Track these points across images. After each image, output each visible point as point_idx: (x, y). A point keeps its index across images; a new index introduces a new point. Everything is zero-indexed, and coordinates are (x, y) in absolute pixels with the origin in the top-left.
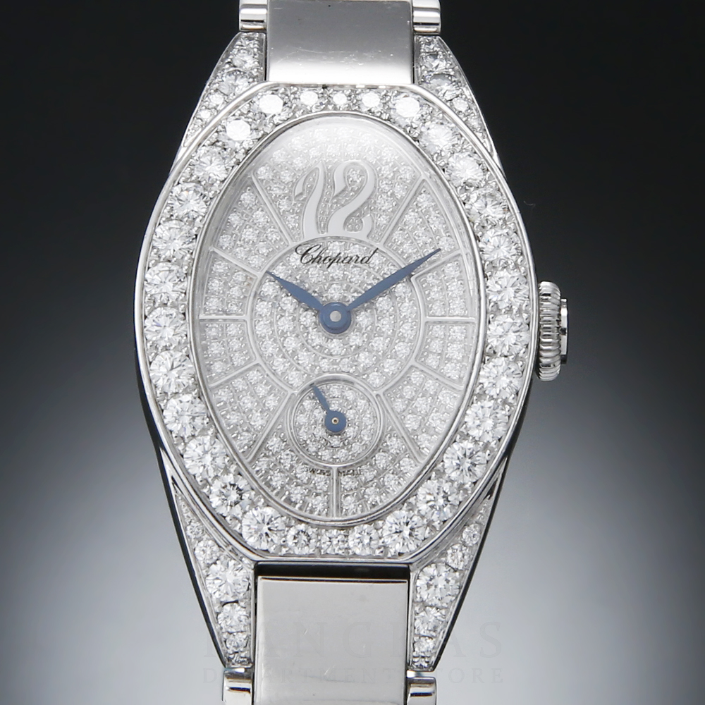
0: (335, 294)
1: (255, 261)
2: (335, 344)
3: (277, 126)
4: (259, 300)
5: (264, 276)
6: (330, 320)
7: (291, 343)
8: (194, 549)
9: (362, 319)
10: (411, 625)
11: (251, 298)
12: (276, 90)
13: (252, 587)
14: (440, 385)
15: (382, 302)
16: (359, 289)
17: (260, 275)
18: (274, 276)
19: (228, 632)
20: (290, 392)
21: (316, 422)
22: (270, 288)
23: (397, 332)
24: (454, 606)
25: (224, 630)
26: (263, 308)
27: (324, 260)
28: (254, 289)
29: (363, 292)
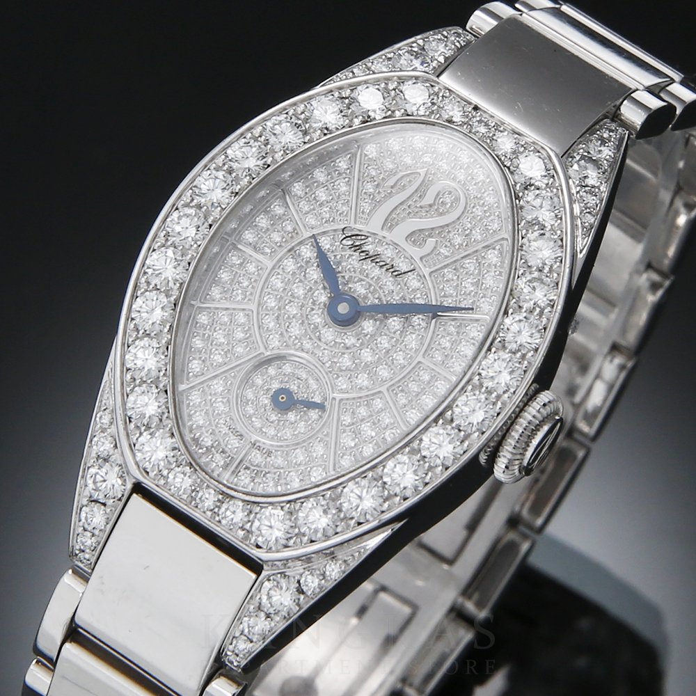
0: (359, 289)
1: (311, 220)
2: (329, 333)
3: (408, 115)
4: (291, 256)
5: (310, 237)
6: (337, 308)
7: (293, 310)
8: (95, 436)
9: (368, 326)
10: (238, 619)
11: (286, 250)
12: (432, 86)
13: (124, 500)
14: (394, 423)
15: (395, 322)
16: (384, 299)
17: (308, 234)
18: (317, 243)
19: (84, 528)
20: (262, 350)
21: (268, 390)
22: (307, 252)
23: (390, 355)
24: (284, 624)
25: (81, 524)
26: (290, 264)
27: (363, 252)
28: (293, 245)
29: (385, 303)
